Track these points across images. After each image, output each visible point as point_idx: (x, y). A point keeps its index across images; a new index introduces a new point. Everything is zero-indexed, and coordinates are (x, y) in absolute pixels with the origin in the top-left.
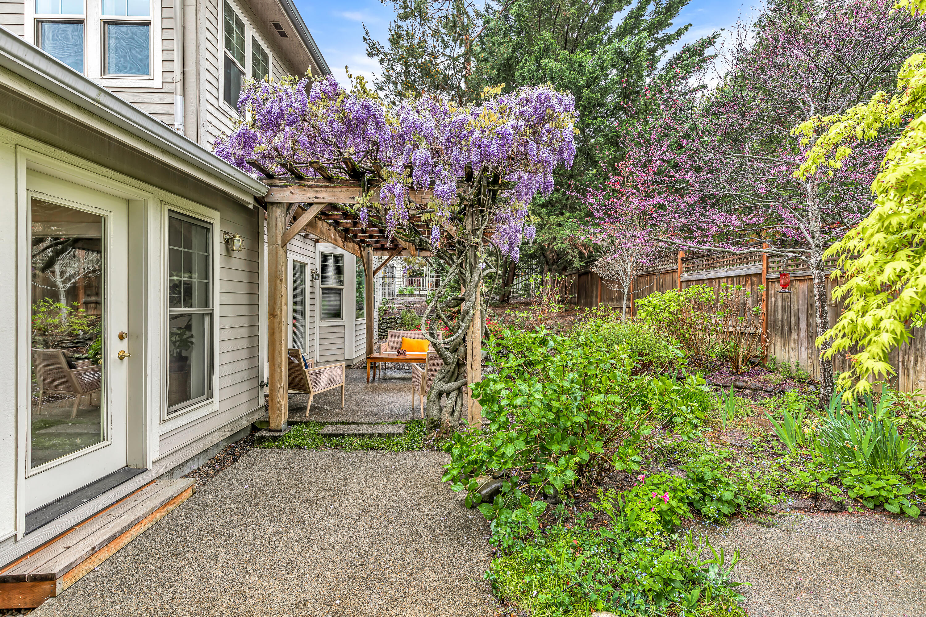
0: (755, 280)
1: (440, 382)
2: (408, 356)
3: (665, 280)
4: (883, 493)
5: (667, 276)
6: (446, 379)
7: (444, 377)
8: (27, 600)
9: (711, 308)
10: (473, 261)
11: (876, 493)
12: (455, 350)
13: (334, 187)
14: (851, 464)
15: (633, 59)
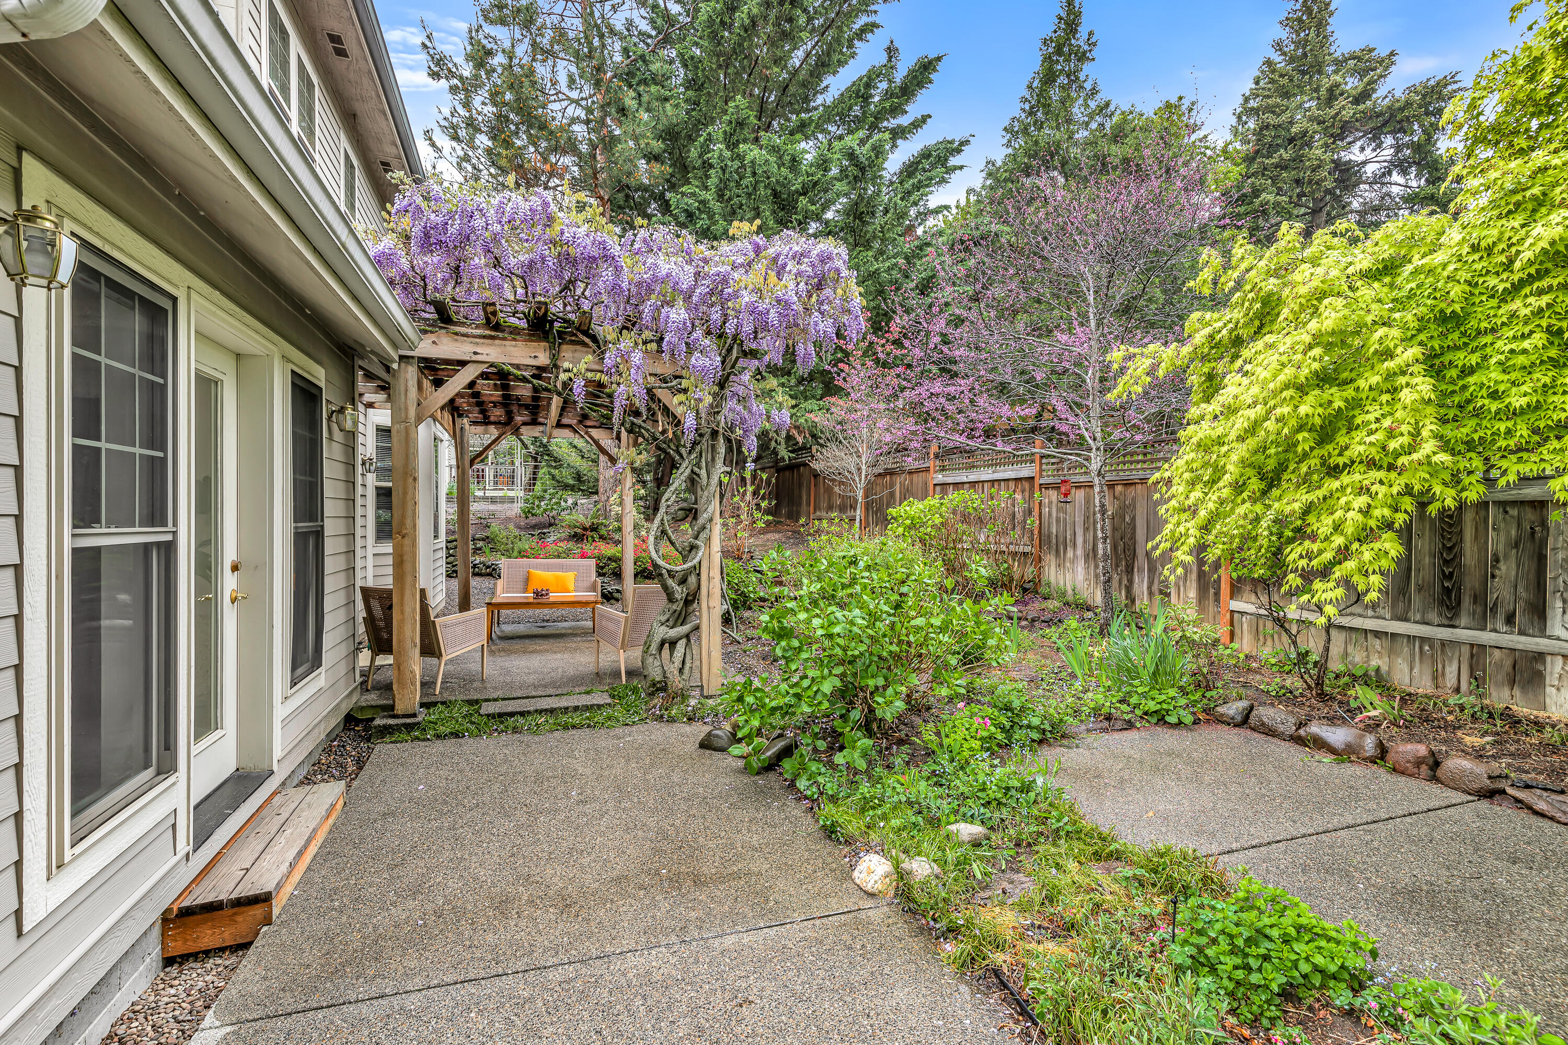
0: (1027, 485)
1: (663, 627)
2: (551, 600)
3: (911, 481)
4: (1165, 706)
5: (915, 476)
6: (671, 623)
7: (668, 620)
8: (226, 935)
9: (981, 521)
10: (710, 455)
11: (1158, 707)
12: (683, 581)
13: (504, 339)
14: (1136, 682)
15: (869, 166)
